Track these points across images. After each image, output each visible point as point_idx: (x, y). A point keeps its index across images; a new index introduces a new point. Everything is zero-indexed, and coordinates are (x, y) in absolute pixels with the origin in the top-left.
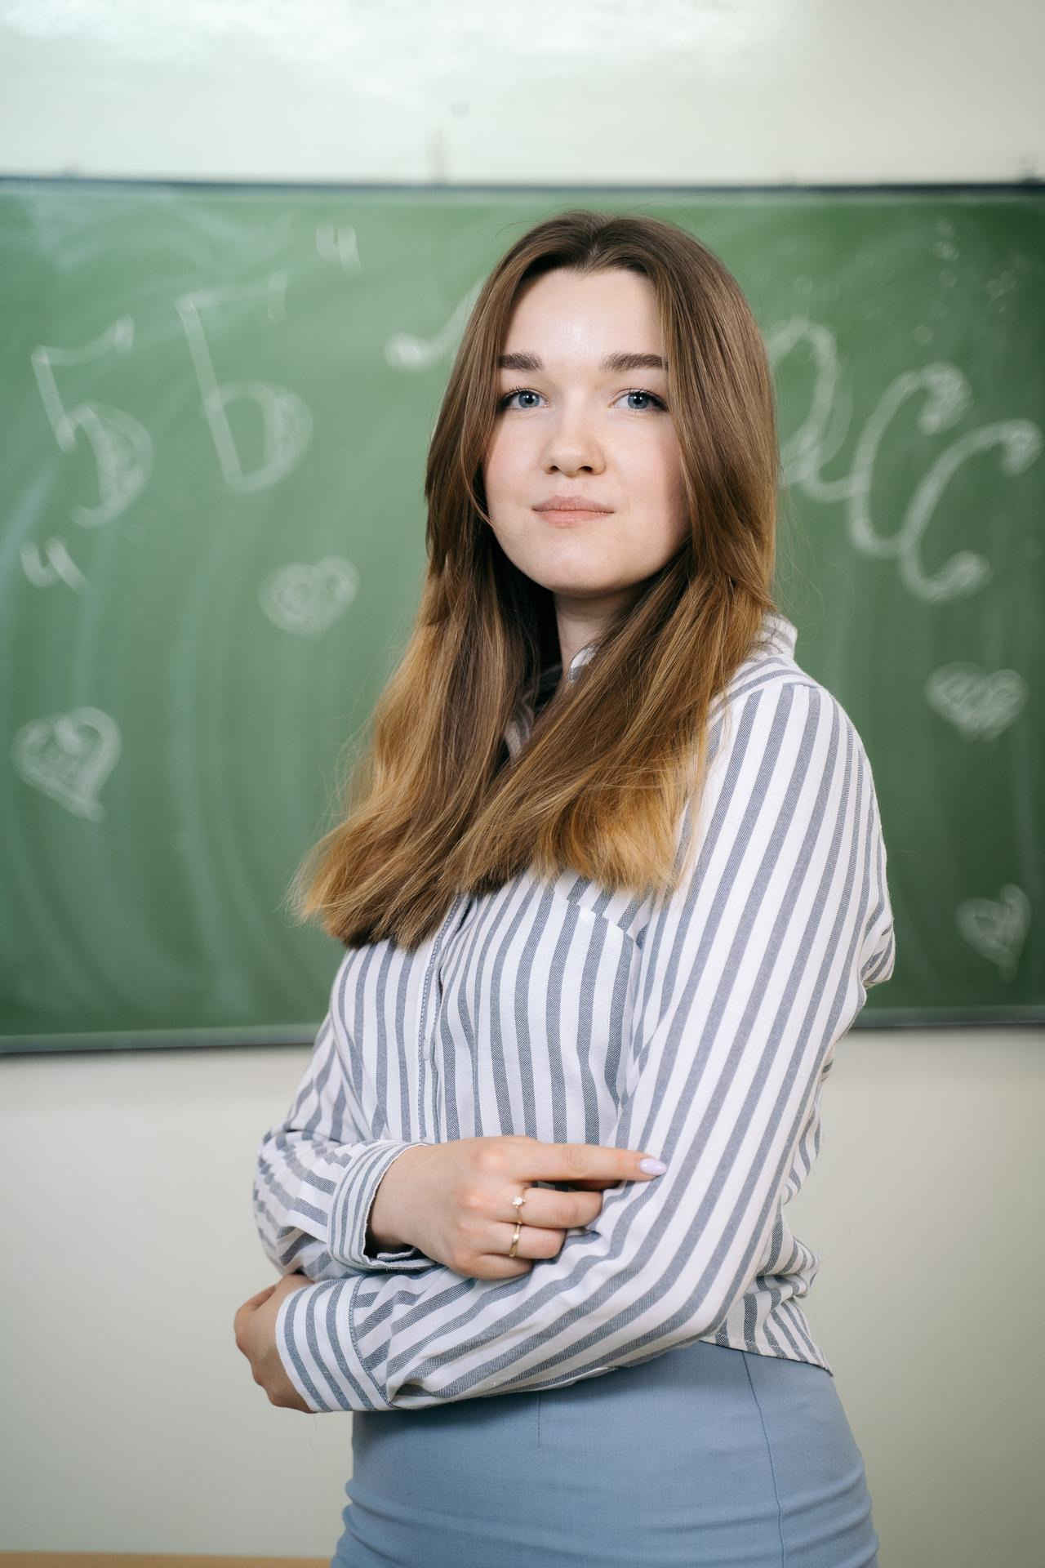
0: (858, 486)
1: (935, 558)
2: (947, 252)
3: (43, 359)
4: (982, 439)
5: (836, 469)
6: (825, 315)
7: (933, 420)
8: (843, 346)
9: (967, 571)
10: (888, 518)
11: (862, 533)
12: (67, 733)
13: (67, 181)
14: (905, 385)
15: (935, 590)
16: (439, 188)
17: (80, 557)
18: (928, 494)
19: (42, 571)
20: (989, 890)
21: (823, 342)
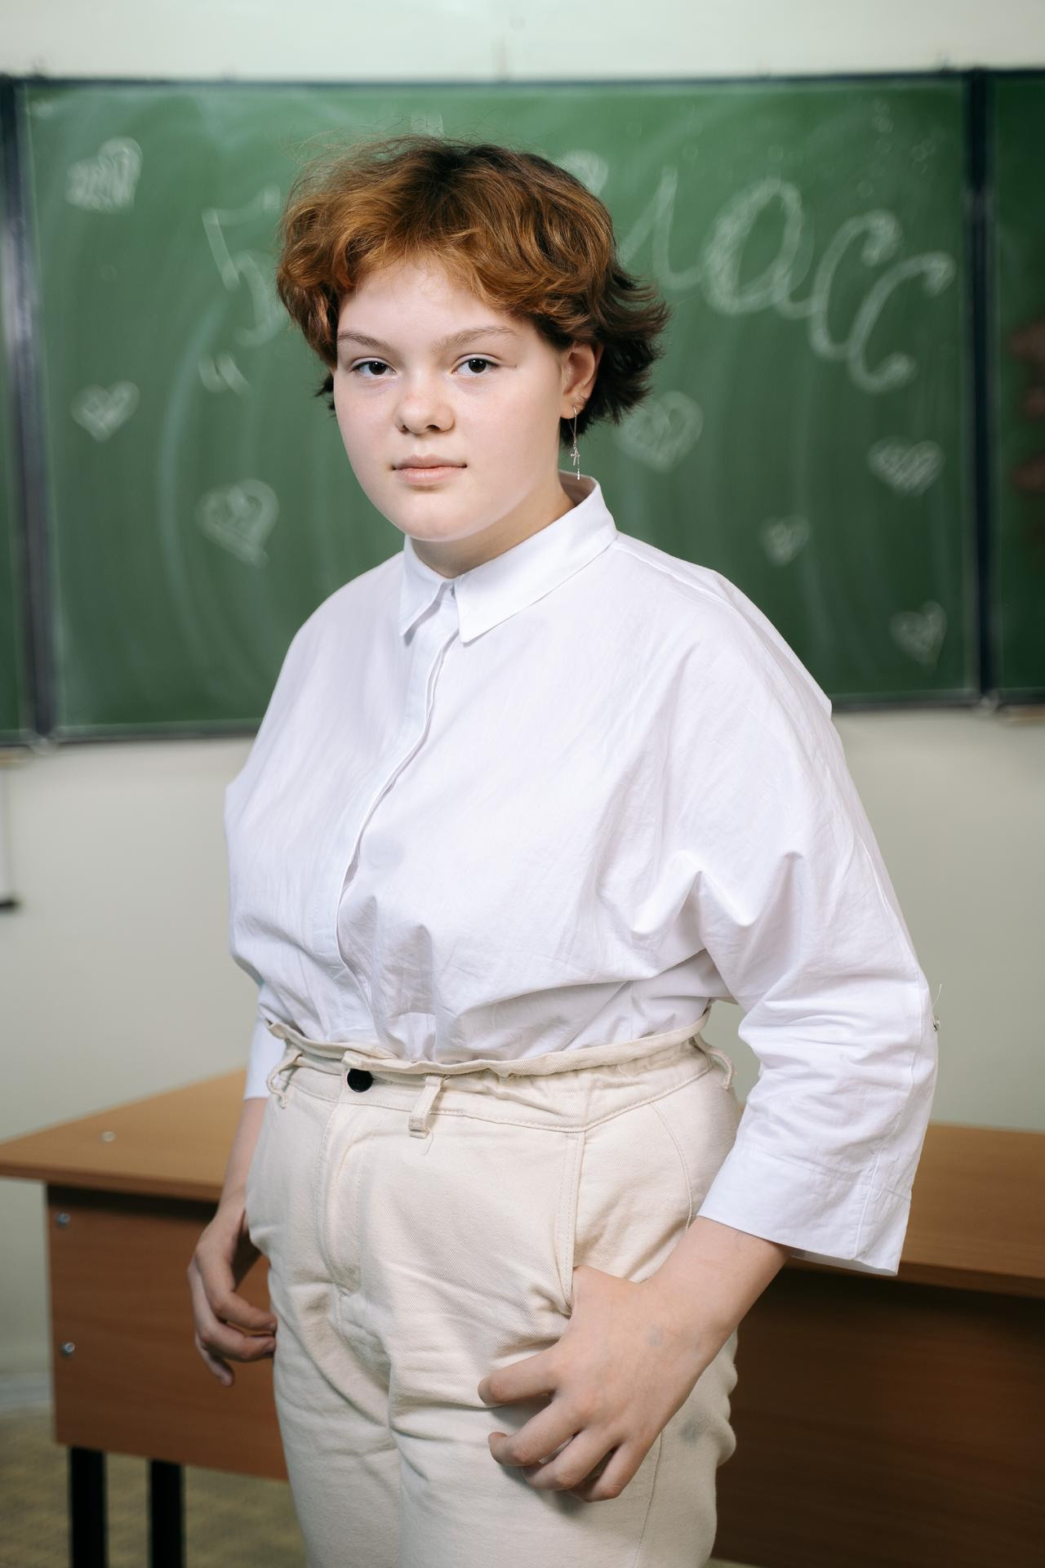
0: (817, 306)
1: (876, 357)
2: (883, 125)
3: (214, 219)
4: (909, 268)
5: (801, 293)
6: (792, 176)
7: (874, 253)
8: (807, 199)
9: (899, 369)
10: (840, 329)
11: (821, 341)
12: (238, 499)
13: (227, 85)
14: (852, 228)
15: (874, 383)
16: (503, 84)
17: (244, 367)
18: (869, 312)
19: (217, 378)
20: (914, 604)
21: (791, 197)
